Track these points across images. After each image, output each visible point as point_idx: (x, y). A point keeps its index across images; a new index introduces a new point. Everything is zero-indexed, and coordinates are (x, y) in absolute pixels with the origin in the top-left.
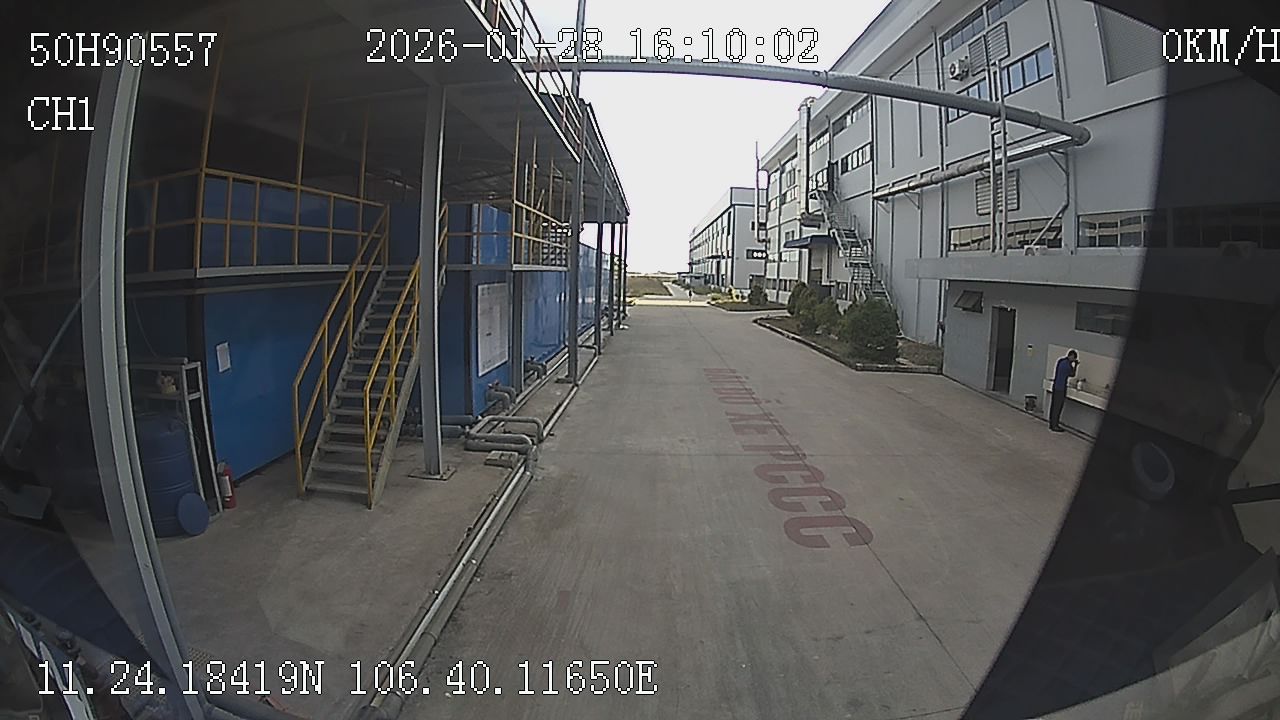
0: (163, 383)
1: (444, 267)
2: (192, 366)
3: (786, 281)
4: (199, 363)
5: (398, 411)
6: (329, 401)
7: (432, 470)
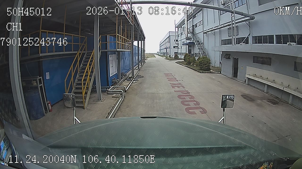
0: (33, 83)
1: (100, 51)
2: (40, 78)
3: (183, 53)
4: (42, 77)
5: (90, 85)
6: (74, 84)
7: (99, 99)
